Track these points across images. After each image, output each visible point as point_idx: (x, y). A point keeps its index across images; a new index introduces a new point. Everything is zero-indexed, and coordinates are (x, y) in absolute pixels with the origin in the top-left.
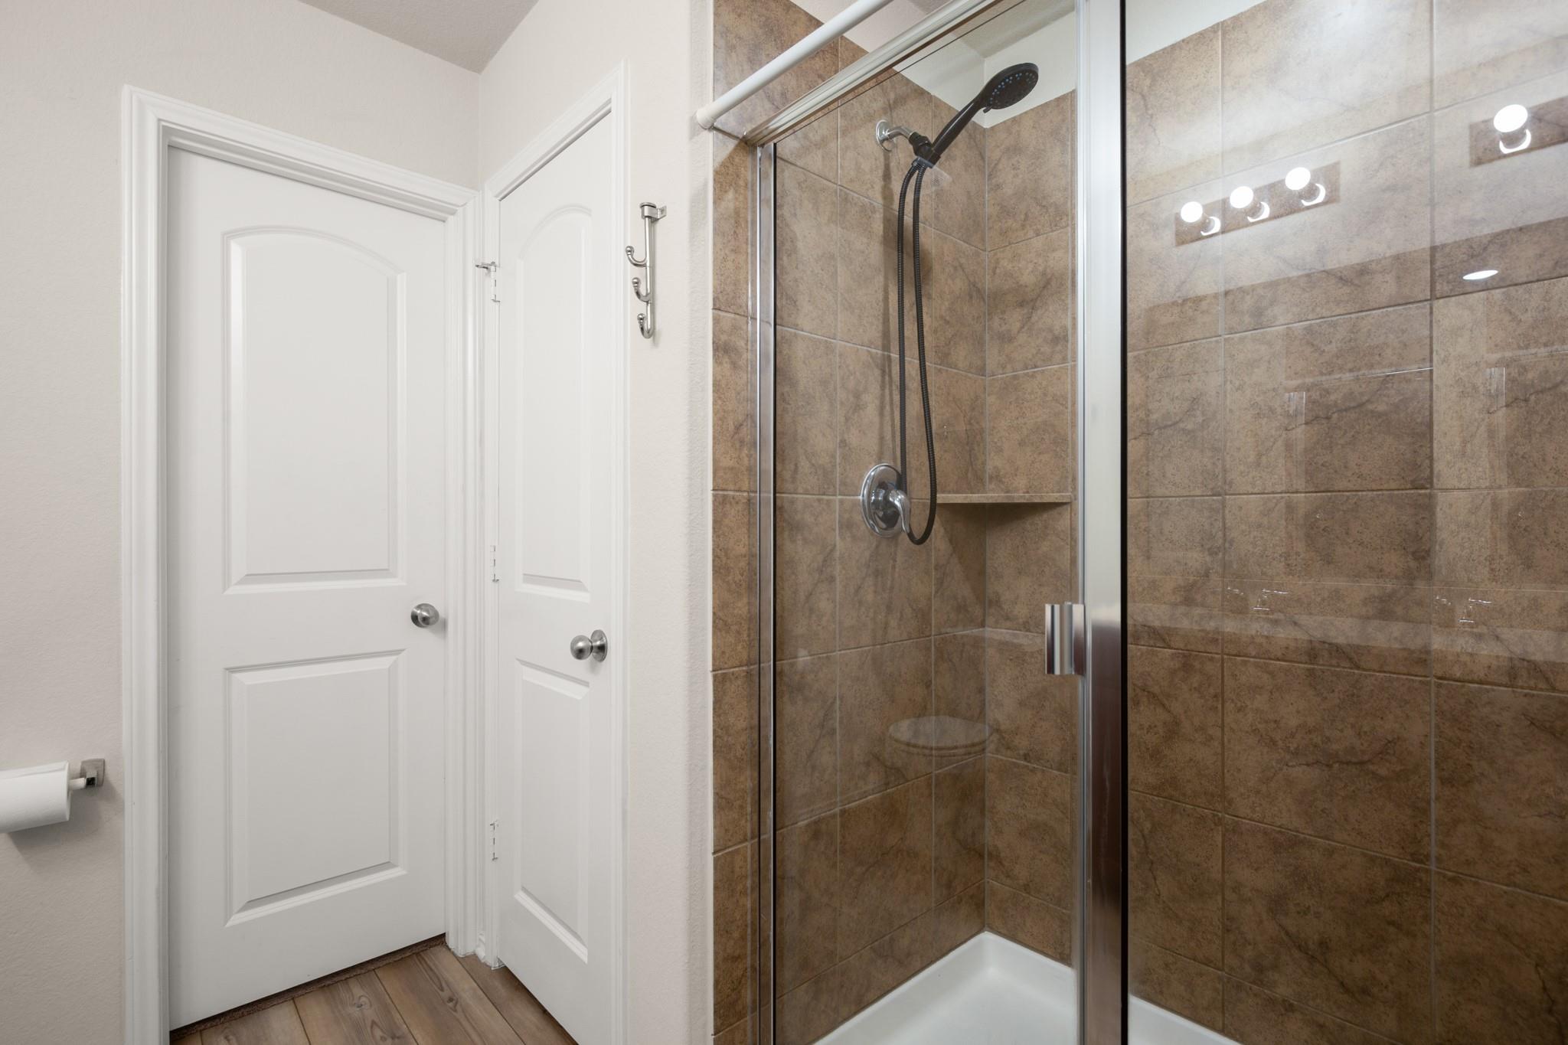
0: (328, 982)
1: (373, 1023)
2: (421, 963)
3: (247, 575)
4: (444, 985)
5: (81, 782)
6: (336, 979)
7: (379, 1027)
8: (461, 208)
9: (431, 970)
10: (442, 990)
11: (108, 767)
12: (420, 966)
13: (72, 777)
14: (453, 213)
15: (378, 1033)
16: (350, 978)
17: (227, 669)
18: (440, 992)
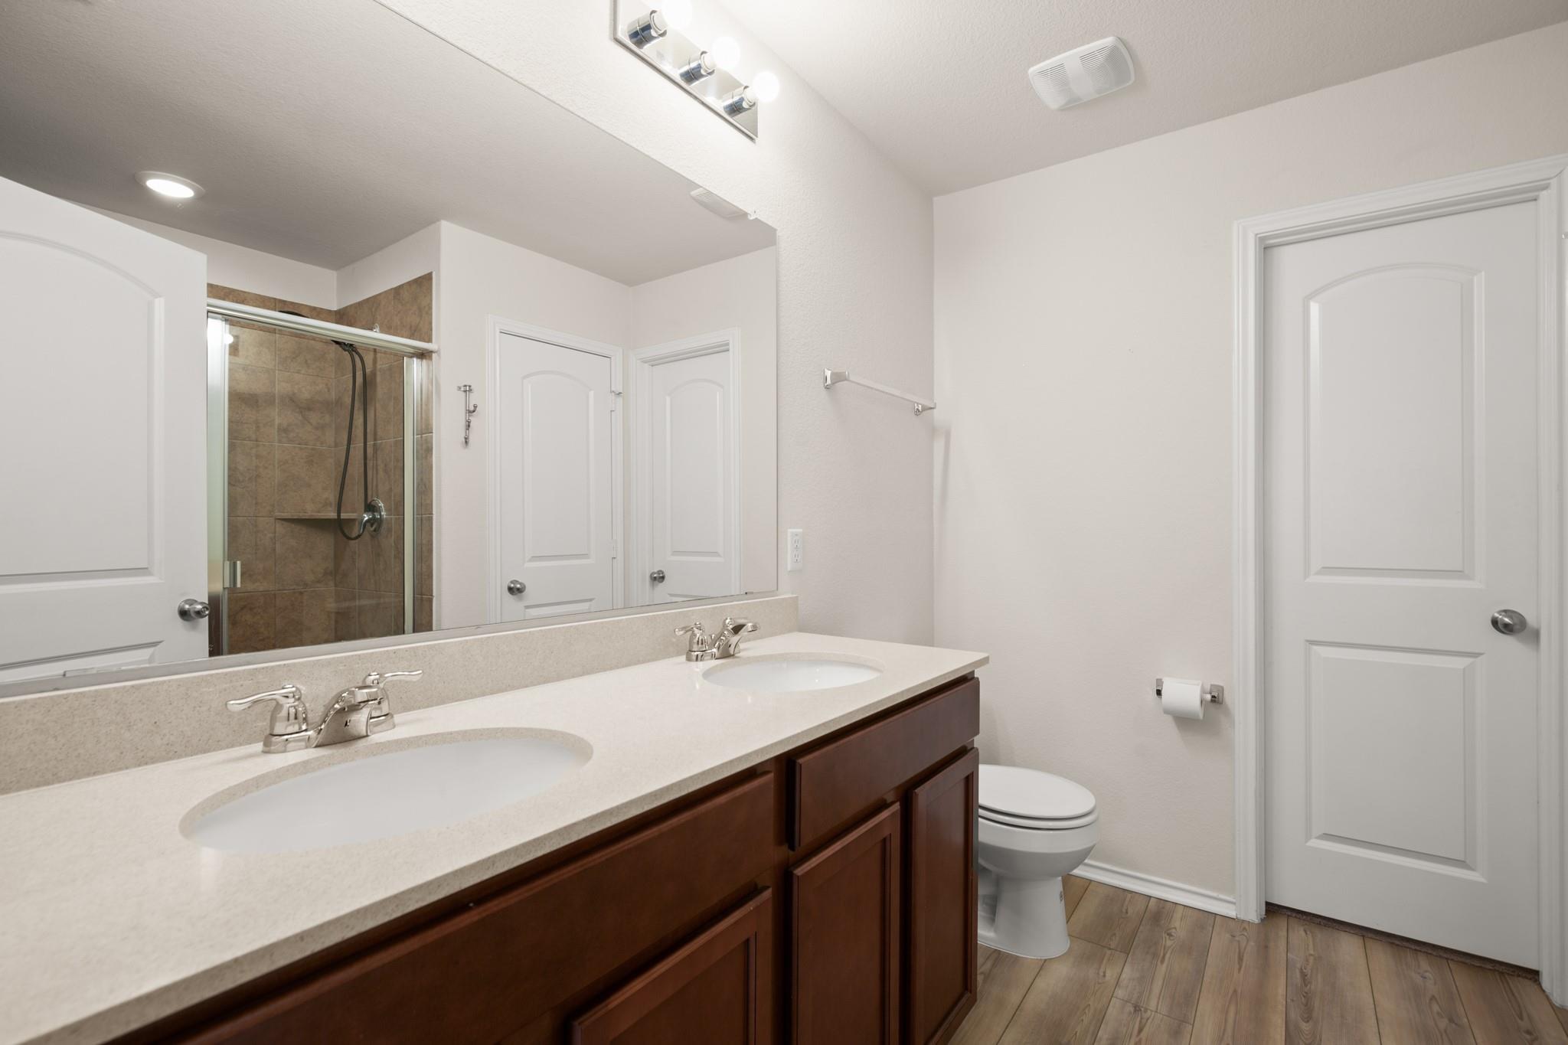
0: (1397, 942)
1: (1433, 998)
2: (1502, 981)
3: (1323, 568)
4: (1525, 1015)
5: (1208, 697)
6: (1405, 944)
7: (1438, 1004)
8: (1555, 180)
9: (1513, 995)
10: (1521, 1018)
11: (1225, 692)
12: (1501, 984)
13: (1203, 691)
14: (1546, 187)
15: (1436, 1008)
16: (1420, 951)
17: (1307, 641)
18: (1519, 1021)
